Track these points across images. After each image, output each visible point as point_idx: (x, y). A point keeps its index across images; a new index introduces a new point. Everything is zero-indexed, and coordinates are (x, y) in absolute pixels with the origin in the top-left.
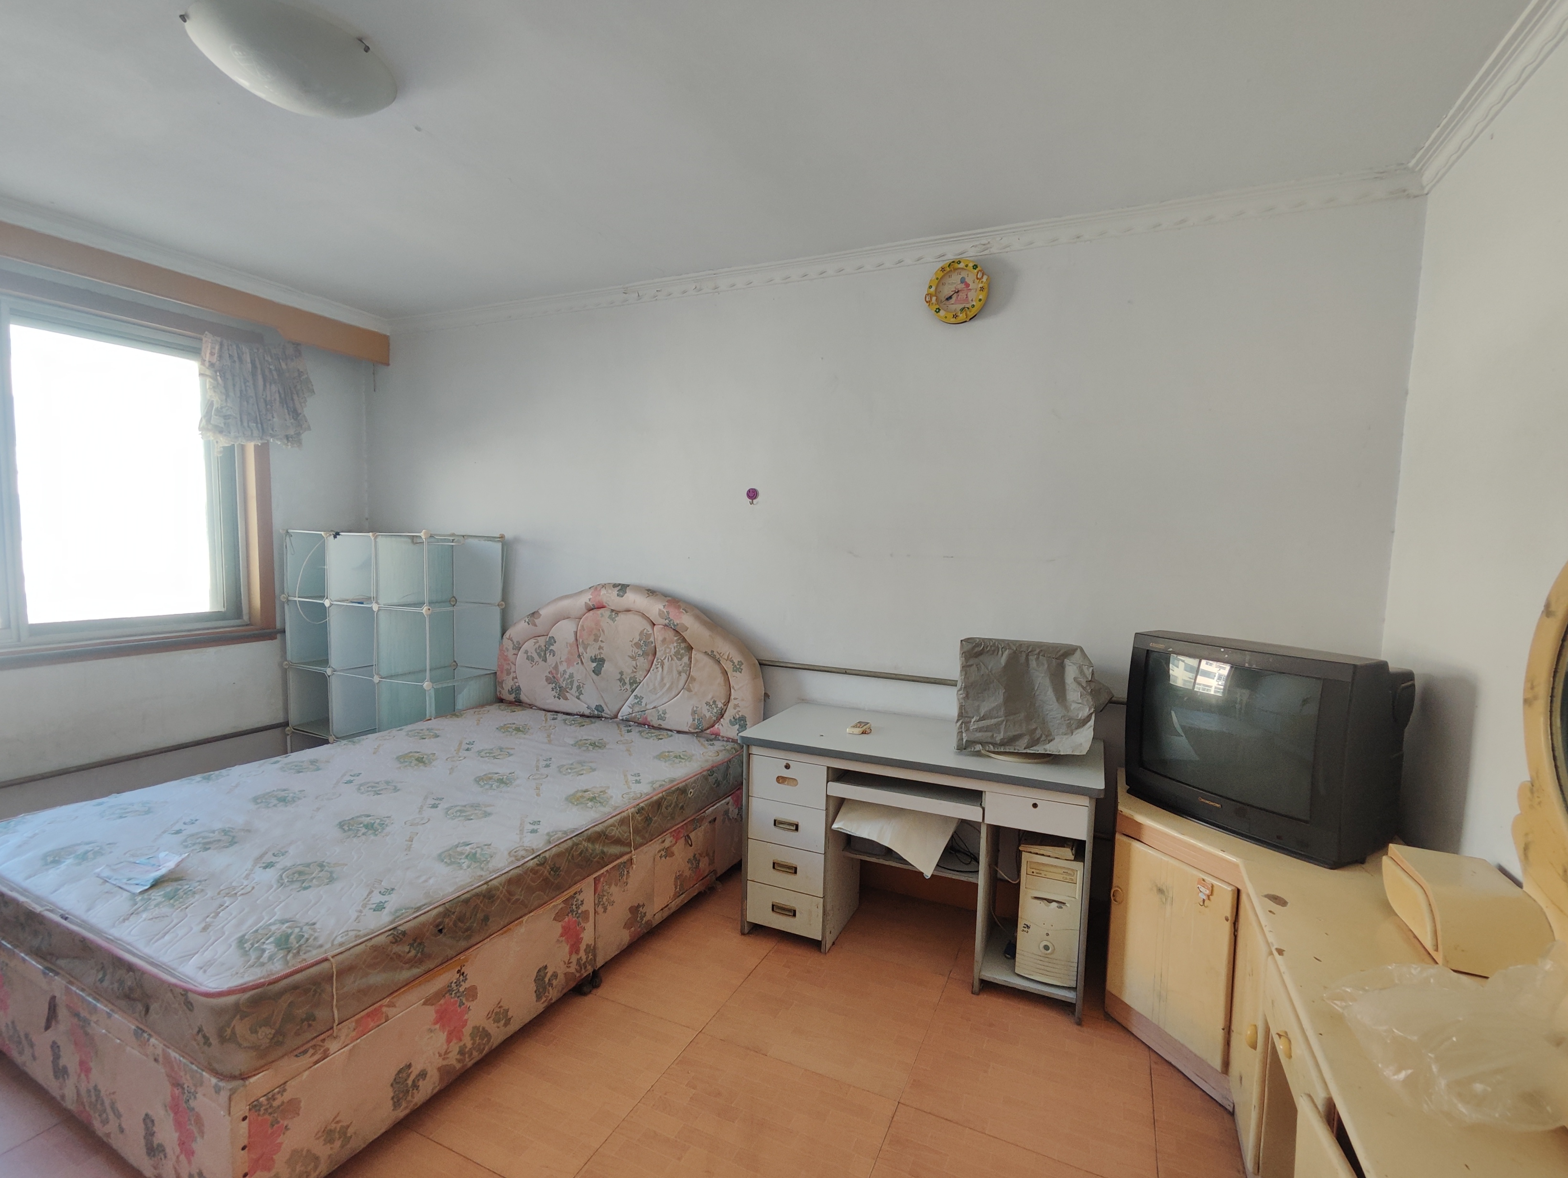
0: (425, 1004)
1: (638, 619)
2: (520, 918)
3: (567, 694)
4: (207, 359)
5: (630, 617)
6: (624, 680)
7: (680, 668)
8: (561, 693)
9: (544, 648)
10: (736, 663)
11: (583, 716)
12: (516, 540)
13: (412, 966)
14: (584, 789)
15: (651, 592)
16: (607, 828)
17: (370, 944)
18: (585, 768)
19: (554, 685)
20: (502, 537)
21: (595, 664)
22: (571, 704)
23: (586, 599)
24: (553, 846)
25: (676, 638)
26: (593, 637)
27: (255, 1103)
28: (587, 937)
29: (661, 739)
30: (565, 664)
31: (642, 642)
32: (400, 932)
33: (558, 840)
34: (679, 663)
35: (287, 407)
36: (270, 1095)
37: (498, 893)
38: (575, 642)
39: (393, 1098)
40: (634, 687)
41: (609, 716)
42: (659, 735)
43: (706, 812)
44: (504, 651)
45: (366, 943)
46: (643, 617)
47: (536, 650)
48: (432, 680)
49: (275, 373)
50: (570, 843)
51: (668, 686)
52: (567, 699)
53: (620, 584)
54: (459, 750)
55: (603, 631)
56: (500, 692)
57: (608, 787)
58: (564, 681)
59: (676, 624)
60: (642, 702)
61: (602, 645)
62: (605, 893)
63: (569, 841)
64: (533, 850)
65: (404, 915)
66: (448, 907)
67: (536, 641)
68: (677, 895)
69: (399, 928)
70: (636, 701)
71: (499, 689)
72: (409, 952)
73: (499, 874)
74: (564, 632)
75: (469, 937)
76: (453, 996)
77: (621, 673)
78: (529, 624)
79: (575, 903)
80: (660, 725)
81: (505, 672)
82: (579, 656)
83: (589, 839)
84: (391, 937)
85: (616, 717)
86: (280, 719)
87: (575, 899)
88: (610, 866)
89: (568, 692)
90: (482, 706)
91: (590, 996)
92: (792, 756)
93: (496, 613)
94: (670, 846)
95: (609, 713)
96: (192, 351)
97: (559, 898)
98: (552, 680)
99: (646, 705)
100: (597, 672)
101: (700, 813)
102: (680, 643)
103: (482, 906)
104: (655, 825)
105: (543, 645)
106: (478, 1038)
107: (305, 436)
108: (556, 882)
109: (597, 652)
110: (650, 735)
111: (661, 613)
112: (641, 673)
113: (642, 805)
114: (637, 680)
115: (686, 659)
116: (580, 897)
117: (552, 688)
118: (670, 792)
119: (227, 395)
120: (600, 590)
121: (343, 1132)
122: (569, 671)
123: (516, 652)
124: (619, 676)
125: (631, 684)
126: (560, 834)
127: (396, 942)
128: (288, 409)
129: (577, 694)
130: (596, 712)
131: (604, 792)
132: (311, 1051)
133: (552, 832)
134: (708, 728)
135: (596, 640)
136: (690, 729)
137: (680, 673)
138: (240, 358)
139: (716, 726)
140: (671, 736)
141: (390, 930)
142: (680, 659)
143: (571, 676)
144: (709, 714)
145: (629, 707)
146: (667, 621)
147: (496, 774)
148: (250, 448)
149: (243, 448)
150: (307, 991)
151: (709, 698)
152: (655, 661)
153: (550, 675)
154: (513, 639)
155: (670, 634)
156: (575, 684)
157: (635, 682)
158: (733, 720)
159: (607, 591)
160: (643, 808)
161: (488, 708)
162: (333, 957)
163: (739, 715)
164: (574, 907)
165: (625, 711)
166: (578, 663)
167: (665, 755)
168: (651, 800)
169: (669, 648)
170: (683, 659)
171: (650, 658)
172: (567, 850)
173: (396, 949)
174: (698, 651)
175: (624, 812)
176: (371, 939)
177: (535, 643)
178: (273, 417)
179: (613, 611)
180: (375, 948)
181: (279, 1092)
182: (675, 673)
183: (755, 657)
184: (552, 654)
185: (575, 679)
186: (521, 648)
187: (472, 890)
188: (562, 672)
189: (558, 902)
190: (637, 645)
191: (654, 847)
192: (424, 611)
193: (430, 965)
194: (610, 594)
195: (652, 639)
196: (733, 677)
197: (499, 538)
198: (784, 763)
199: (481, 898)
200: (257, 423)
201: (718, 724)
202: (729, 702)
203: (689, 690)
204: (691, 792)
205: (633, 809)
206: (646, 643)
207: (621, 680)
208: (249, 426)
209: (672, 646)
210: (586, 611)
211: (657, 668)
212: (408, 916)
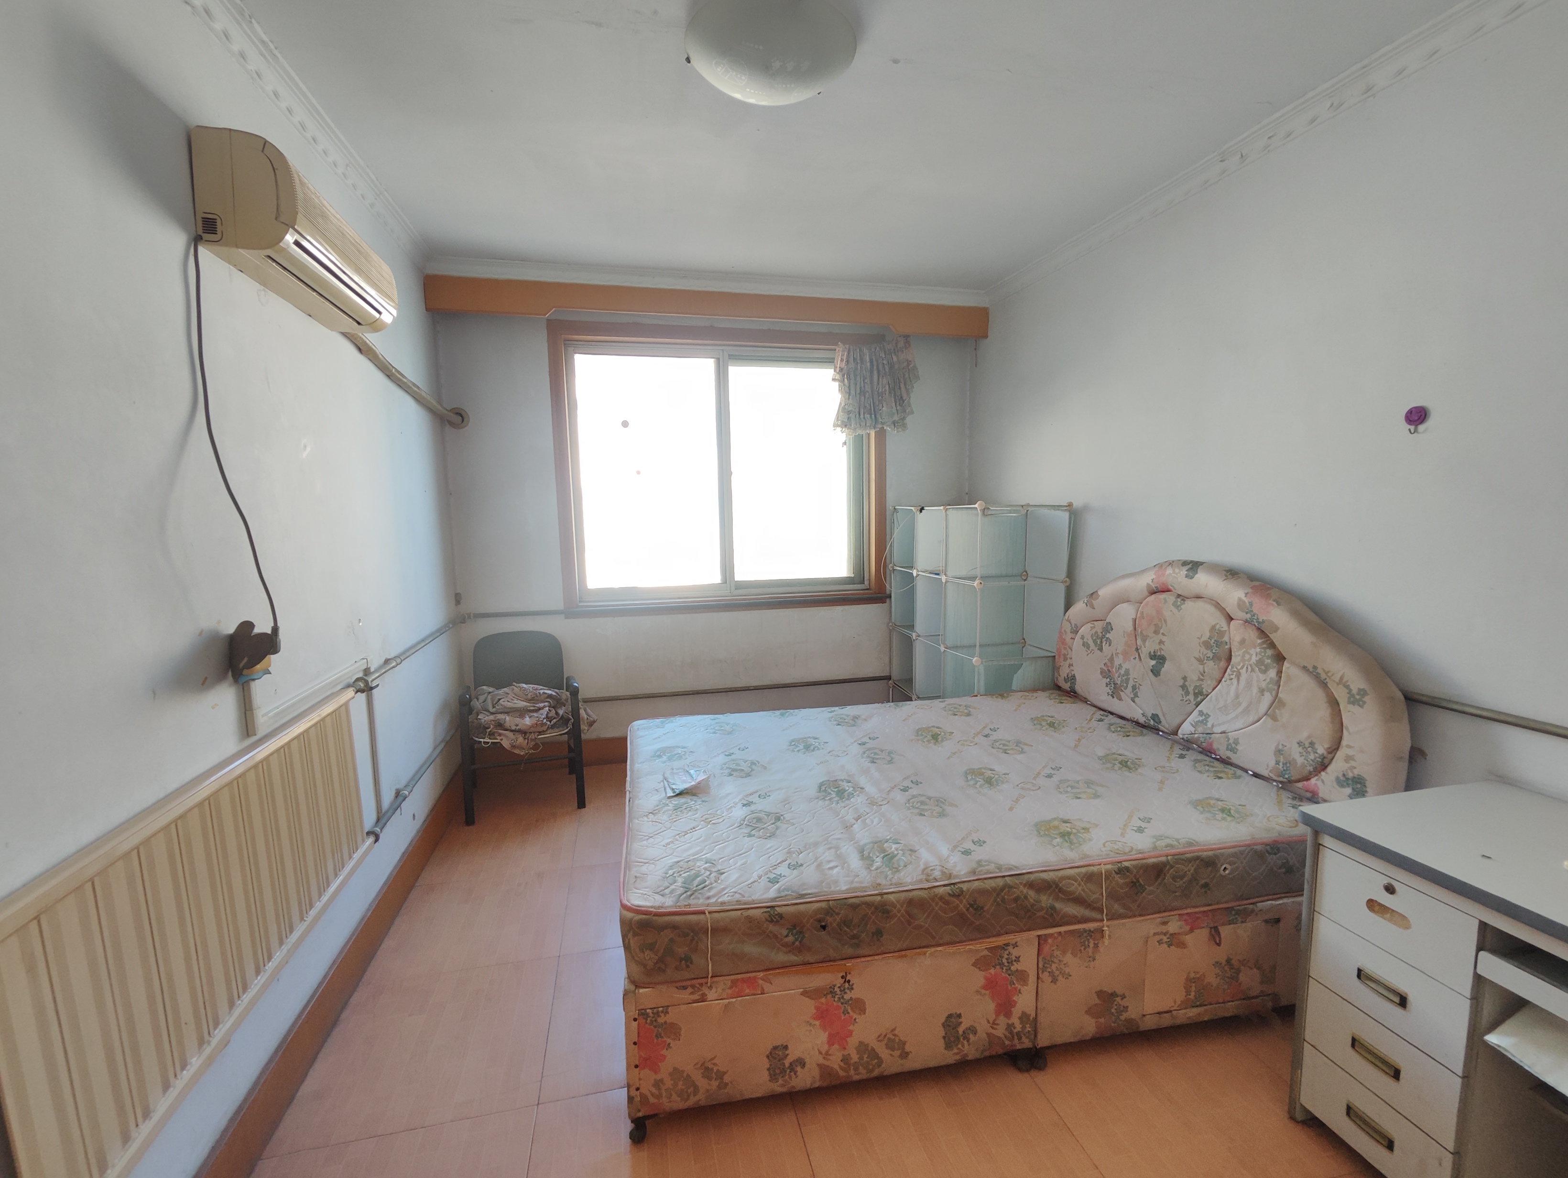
0: (802, 994)
1: (1211, 609)
2: (924, 947)
3: (1122, 693)
4: (838, 366)
5: (1200, 604)
6: (1187, 689)
7: (1264, 685)
8: (1116, 691)
9: (1101, 634)
10: (1355, 691)
11: (1137, 723)
12: (1086, 508)
13: (790, 952)
14: (1066, 818)
15: (1232, 573)
16: (1063, 878)
17: (746, 913)
18: (1089, 791)
19: (1108, 680)
20: (1070, 505)
21: (1153, 662)
22: (1125, 706)
23: (1148, 579)
24: (975, 878)
25: (1259, 641)
26: (1152, 628)
27: (643, 1011)
28: (1025, 1001)
29: (1220, 778)
30: (1121, 656)
31: (1213, 641)
32: (776, 913)
33: (986, 873)
34: (1262, 677)
35: (895, 395)
36: (655, 1010)
37: (895, 911)
38: (1133, 632)
39: (768, 1069)
40: (1199, 699)
41: (1167, 731)
42: (1221, 772)
43: (1259, 904)
44: (1062, 633)
45: (742, 911)
46: (1216, 606)
47: (1092, 636)
48: (980, 656)
49: (887, 367)
50: (1000, 882)
51: (1244, 705)
52: (1120, 699)
53: (1192, 562)
54: (978, 733)
55: (1165, 621)
56: (1057, 678)
57: (1097, 825)
58: (1119, 677)
59: (1261, 620)
60: (1207, 722)
61: (1164, 639)
62: (1055, 960)
63: (1000, 879)
64: (950, 874)
65: (787, 898)
66: (831, 906)
67: (1092, 625)
68: (1188, 1004)
69: (777, 909)
70: (1201, 719)
71: (1056, 674)
72: (787, 936)
73: (898, 889)
74: (1123, 616)
75: (857, 946)
76: (836, 999)
77: (1185, 678)
78: (1087, 606)
79: (1006, 956)
80: (1228, 758)
81: (1062, 657)
82: (1137, 650)
83: (1031, 885)
84: (766, 915)
85: (1175, 733)
86: (886, 674)
87: (1007, 952)
88: (1062, 929)
89: (1122, 691)
90: (1035, 690)
91: (1026, 1075)
92: (1400, 877)
93: (1061, 589)
94: (1179, 934)
95: (1167, 726)
96: (828, 361)
97: (981, 943)
98: (1106, 673)
99: (1213, 726)
100: (1156, 672)
101: (1245, 902)
102: (1265, 649)
103: (873, 917)
104: (1150, 897)
105: (1099, 631)
106: (866, 1056)
107: (909, 420)
108: (978, 923)
109: (1158, 647)
110: (1207, 768)
111: (1240, 605)
112: (1209, 682)
113: (1126, 864)
114: (1204, 690)
115: (1272, 673)
116: (1015, 952)
117: (1107, 684)
118: (1180, 859)
119: (850, 394)
120: (1166, 568)
121: (720, 1075)
122: (1125, 666)
123: (1072, 635)
124: (1181, 682)
125: (1196, 695)
126: (992, 867)
127: (772, 921)
128: (895, 398)
129: (1133, 696)
130: (1152, 722)
131: (1086, 830)
132: (690, 990)
133: (986, 861)
134: (1299, 781)
135: (1156, 632)
136: (1270, 774)
137: (1262, 691)
138: (862, 360)
139: (1313, 781)
140: (1239, 777)
141: (768, 907)
142: (1264, 672)
143: (1127, 672)
144: (1301, 760)
145: (1191, 724)
146: (1248, 616)
147: (991, 770)
148: (873, 434)
149: (869, 434)
150: (686, 935)
151: (1303, 736)
152: (1228, 670)
153: (1105, 668)
154: (1071, 621)
155: (1252, 635)
156: (1131, 683)
157: (1201, 693)
158: (1342, 778)
159: (1174, 570)
160: (1127, 869)
161: (1040, 693)
162: (709, 913)
163: (1353, 772)
164: (1004, 961)
165: (1186, 729)
166: (1135, 659)
167: (1209, 804)
168: (1145, 861)
169: (1249, 653)
170: (1268, 672)
171: (1223, 664)
172: (994, 889)
173: (772, 927)
174: (1293, 663)
175: (1093, 865)
176: (748, 909)
177: (1092, 628)
178: (883, 407)
179: (1179, 596)
180: (749, 919)
181: (662, 1012)
182: (1255, 690)
183: (1398, 685)
184: (1108, 643)
185: (1131, 677)
186: (1078, 632)
187: (862, 897)
188: (1118, 666)
189: (982, 947)
190: (1207, 645)
191: (1148, 926)
192: (975, 585)
193: (810, 958)
194: (1177, 574)
195: (1226, 639)
196: (1349, 713)
197: (1066, 506)
198: (1386, 881)
199: (873, 908)
200: (871, 415)
201: (1316, 778)
202: (1337, 749)
203: (1274, 718)
204: (1225, 869)
205: (1109, 867)
206: (1218, 644)
207: (1184, 687)
208: (864, 418)
209: (1252, 651)
210: (1147, 594)
211: (1231, 679)
212: (789, 900)
